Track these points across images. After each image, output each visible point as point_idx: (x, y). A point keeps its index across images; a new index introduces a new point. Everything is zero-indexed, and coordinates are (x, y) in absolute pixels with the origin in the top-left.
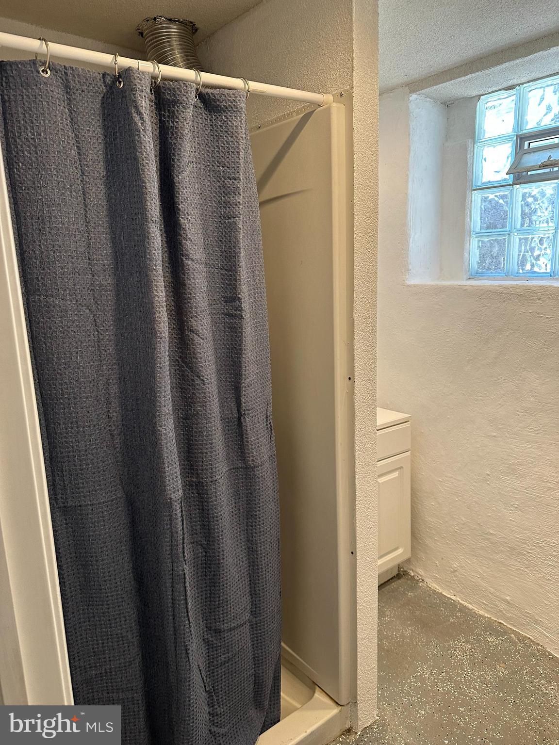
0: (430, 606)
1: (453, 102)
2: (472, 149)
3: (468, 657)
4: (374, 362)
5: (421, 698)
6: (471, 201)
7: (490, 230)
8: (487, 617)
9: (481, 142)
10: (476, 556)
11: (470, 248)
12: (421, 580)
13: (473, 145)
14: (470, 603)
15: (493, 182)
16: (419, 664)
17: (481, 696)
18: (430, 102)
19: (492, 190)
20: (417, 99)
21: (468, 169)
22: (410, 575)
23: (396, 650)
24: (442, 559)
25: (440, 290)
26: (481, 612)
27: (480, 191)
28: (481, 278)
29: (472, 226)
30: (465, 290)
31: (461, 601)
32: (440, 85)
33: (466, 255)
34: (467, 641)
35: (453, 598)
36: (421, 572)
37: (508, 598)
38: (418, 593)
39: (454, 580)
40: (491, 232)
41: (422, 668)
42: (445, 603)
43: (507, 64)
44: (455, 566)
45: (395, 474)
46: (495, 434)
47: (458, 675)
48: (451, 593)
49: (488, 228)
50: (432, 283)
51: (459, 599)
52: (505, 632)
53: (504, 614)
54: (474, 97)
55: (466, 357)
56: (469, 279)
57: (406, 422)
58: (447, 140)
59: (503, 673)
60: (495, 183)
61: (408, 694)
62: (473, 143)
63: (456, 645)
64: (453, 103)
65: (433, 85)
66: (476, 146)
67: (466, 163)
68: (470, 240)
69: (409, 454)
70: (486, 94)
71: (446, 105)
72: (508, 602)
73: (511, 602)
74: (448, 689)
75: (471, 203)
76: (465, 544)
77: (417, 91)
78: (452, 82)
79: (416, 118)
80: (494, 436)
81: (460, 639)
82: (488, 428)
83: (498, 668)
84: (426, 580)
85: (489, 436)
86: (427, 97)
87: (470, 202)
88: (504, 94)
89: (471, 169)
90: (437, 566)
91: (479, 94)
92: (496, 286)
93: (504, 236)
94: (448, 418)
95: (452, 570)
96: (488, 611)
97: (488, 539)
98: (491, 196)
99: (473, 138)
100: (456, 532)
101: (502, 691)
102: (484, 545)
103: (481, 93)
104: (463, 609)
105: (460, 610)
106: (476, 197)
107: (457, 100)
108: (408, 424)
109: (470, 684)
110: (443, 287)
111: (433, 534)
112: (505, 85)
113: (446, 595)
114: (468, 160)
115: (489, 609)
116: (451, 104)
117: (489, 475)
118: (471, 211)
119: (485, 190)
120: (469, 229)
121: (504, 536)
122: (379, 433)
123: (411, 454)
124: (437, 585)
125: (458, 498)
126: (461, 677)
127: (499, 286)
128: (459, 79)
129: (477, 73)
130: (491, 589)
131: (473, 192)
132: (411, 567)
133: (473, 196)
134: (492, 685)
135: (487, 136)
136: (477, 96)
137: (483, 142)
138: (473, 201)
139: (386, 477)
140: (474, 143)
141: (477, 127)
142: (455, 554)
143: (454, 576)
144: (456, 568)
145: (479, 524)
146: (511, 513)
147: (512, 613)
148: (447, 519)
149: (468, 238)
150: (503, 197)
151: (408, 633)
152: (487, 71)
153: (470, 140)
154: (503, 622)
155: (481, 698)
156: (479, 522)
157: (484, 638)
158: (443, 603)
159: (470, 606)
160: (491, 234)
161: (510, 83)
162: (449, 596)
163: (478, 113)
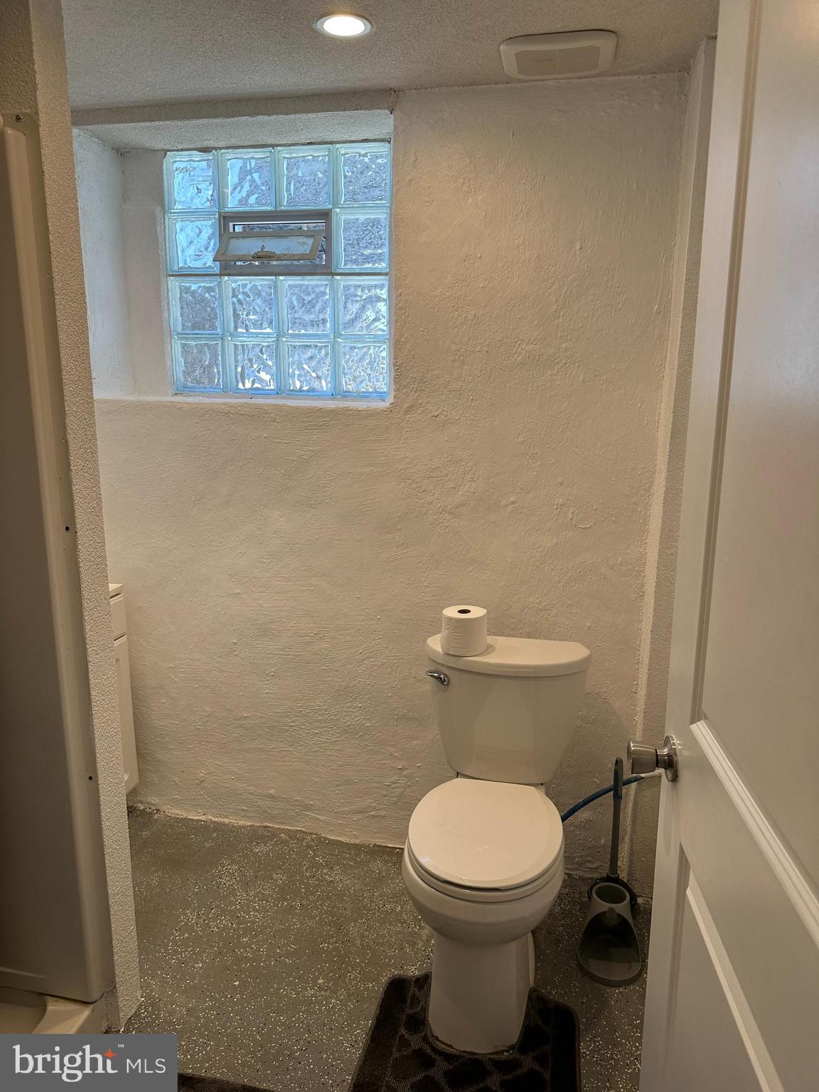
0: (176, 839)
1: (128, 150)
2: (163, 220)
3: (238, 879)
4: (99, 504)
5: (193, 950)
6: (168, 291)
7: (198, 332)
8: (250, 826)
9: (173, 213)
10: (229, 753)
11: (172, 352)
12: (155, 811)
13: (162, 215)
14: (226, 817)
15: (195, 268)
16: (180, 912)
17: (264, 915)
18: (98, 144)
19: (193, 279)
20: (79, 135)
21: (160, 247)
22: (139, 810)
23: (144, 907)
24: (183, 772)
25: (143, 408)
26: (241, 823)
27: (178, 278)
28: (192, 394)
29: (172, 323)
30: (179, 409)
31: (213, 819)
32: (115, 125)
33: (169, 363)
34: (233, 862)
35: (203, 818)
36: (154, 800)
37: (272, 791)
38: (155, 828)
39: (201, 795)
40: (198, 334)
41: (186, 915)
42: (194, 828)
43: (205, 121)
44: (202, 775)
46: (238, 591)
47: (232, 903)
48: (199, 813)
49: (194, 328)
50: (131, 398)
51: (210, 817)
52: (274, 834)
53: (270, 813)
54: (157, 150)
55: (191, 498)
56: (176, 394)
57: (117, 595)
58: (125, 201)
59: (282, 880)
60: (197, 270)
61: (176, 952)
62: (162, 212)
63: (220, 871)
64: (129, 152)
65: (105, 123)
66: (167, 218)
67: (157, 238)
68: (171, 342)
69: (125, 639)
70: (173, 151)
71: (120, 153)
72: (273, 796)
73: (276, 795)
74: (224, 925)
75: (168, 293)
76: (212, 742)
77: (81, 125)
78: (132, 125)
80: (238, 594)
81: (223, 863)
82: (229, 585)
83: (275, 876)
84: (163, 808)
85: (231, 594)
86: (94, 136)
87: (166, 292)
88: (197, 156)
90: (176, 784)
91: (165, 148)
92: (220, 404)
93: (216, 341)
94: (175, 581)
95: (197, 782)
96: (249, 818)
97: (241, 726)
98: (194, 287)
99: (163, 206)
100: (198, 729)
101: (286, 899)
102: (236, 735)
103: (167, 147)
104: (218, 827)
105: (215, 830)
106: (174, 285)
107: (136, 149)
108: (120, 597)
109: (248, 908)
110: (148, 405)
111: (167, 742)
112: (199, 145)
113: (193, 818)
114: (159, 235)
115: (251, 814)
116: (127, 152)
117: (236, 644)
118: (168, 304)
119: (183, 278)
120: (168, 327)
121: (261, 715)
122: (112, 601)
123: (128, 639)
124: (180, 810)
125: (197, 684)
126: (236, 905)
127: (224, 404)
128: (143, 124)
129: (167, 122)
130: (251, 788)
131: (168, 279)
132: (139, 798)
133: (169, 283)
134: (273, 898)
135: (178, 206)
136: (163, 150)
137: (175, 213)
138: (170, 289)
140: (164, 213)
141: (166, 193)
142: (199, 759)
143: (202, 788)
144: (202, 777)
145: (228, 710)
146: (266, 684)
147: (277, 808)
148: (184, 717)
149: (169, 341)
150: (209, 290)
151: (155, 882)
152: (180, 123)
153: (159, 208)
154: (268, 825)
155: (264, 917)
156: (229, 707)
157: (251, 851)
158: (192, 828)
159: (226, 821)
160: (199, 336)
161: (206, 144)
162: (197, 818)
163: (165, 172)
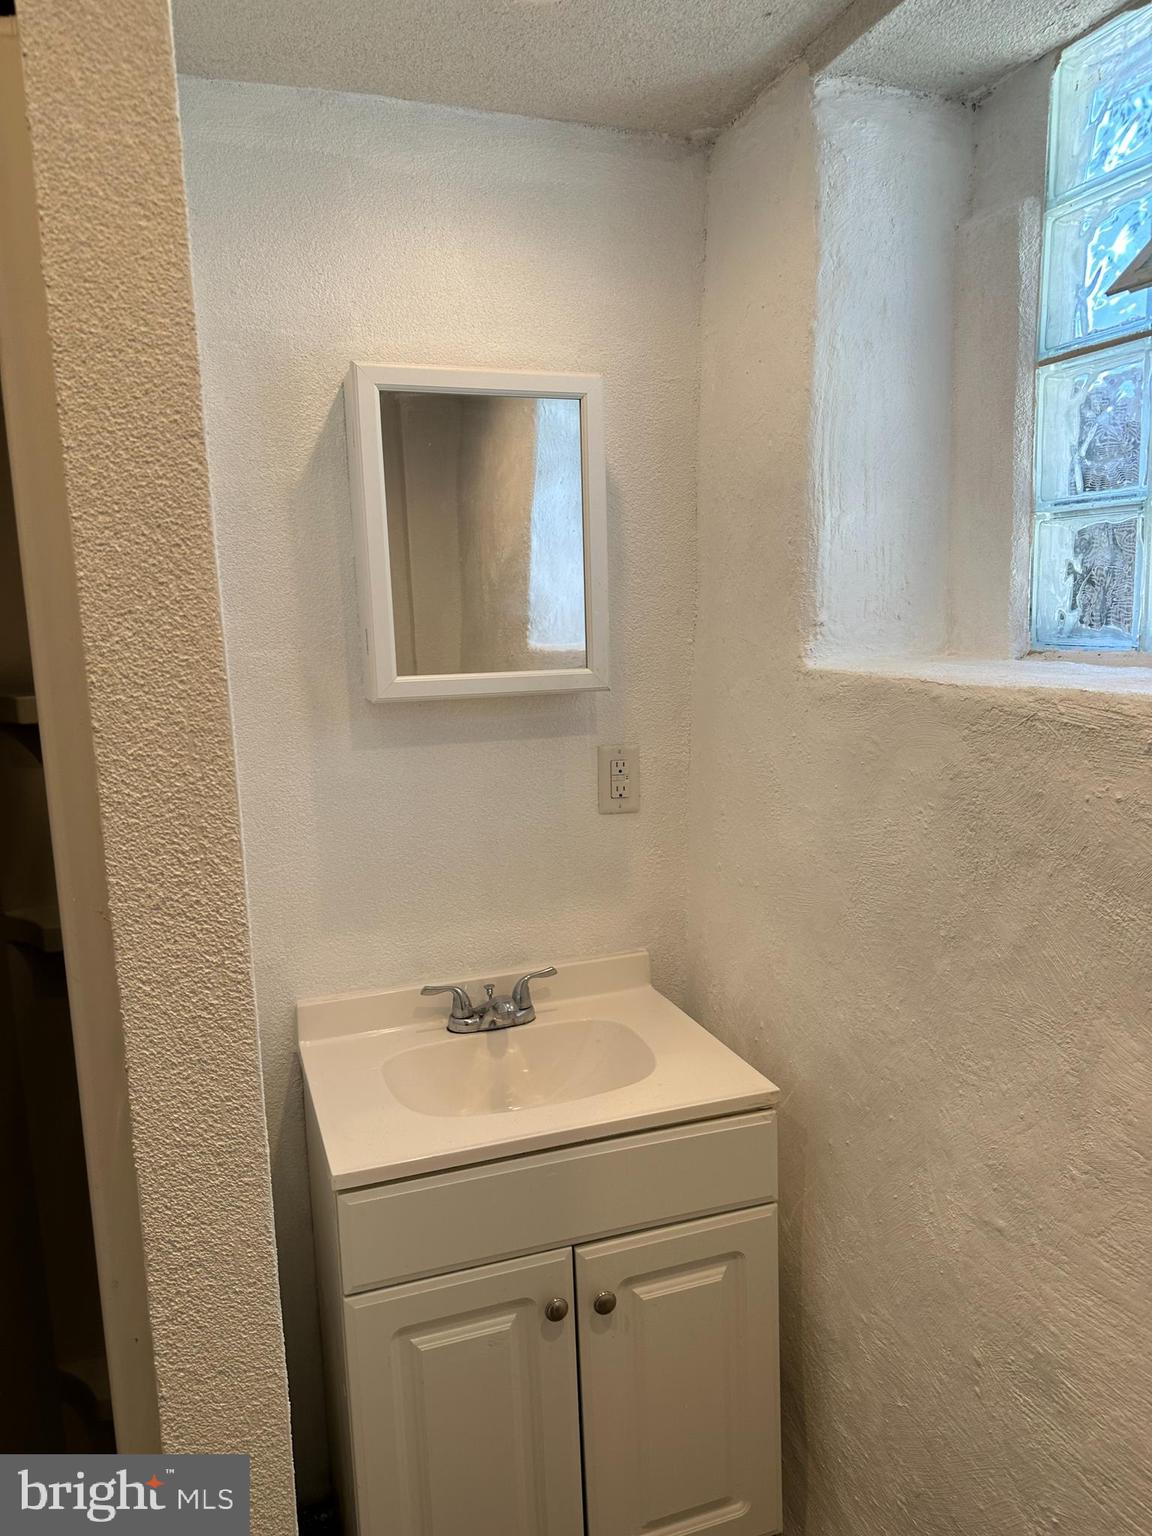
1: (984, 89)
2: (1036, 230)
6: (1034, 401)
9: (1063, 201)
11: (1030, 551)
13: (1038, 217)
18: (900, 98)
21: (1022, 297)
27: (1062, 365)
29: (1037, 486)
45: (715, 1275)
46: (1001, 1223)
54: (1041, 55)
55: (939, 928)
56: (1030, 655)
57: (765, 1110)
58: (970, 214)
60: (1103, 333)
62: (1038, 208)
64: (989, 93)
66: (1049, 219)
67: (1016, 276)
69: (773, 1211)
70: (1073, 40)
71: (969, 104)
75: (1034, 408)
79: (840, 151)
85: (986, 1223)
87: (1028, 407)
89: (1034, 295)
91: (1056, 42)
93: (1129, 513)
94: (891, 1120)
99: (1042, 192)
103: (1060, 37)
106: (1051, 385)
107: (994, 78)
108: (765, 1118)
114: (1022, 266)
116: (985, 94)
118: (1033, 434)
120: (1027, 492)
131: (1040, 370)
133: (1042, 382)
135: (1079, 178)
136: (1051, 51)
137: (1067, 199)
138: (1038, 397)
139: (662, 1284)
140: (1044, 209)
141: (1052, 156)
149: (1025, 523)
153: (1028, 203)
163: (1053, 108)
